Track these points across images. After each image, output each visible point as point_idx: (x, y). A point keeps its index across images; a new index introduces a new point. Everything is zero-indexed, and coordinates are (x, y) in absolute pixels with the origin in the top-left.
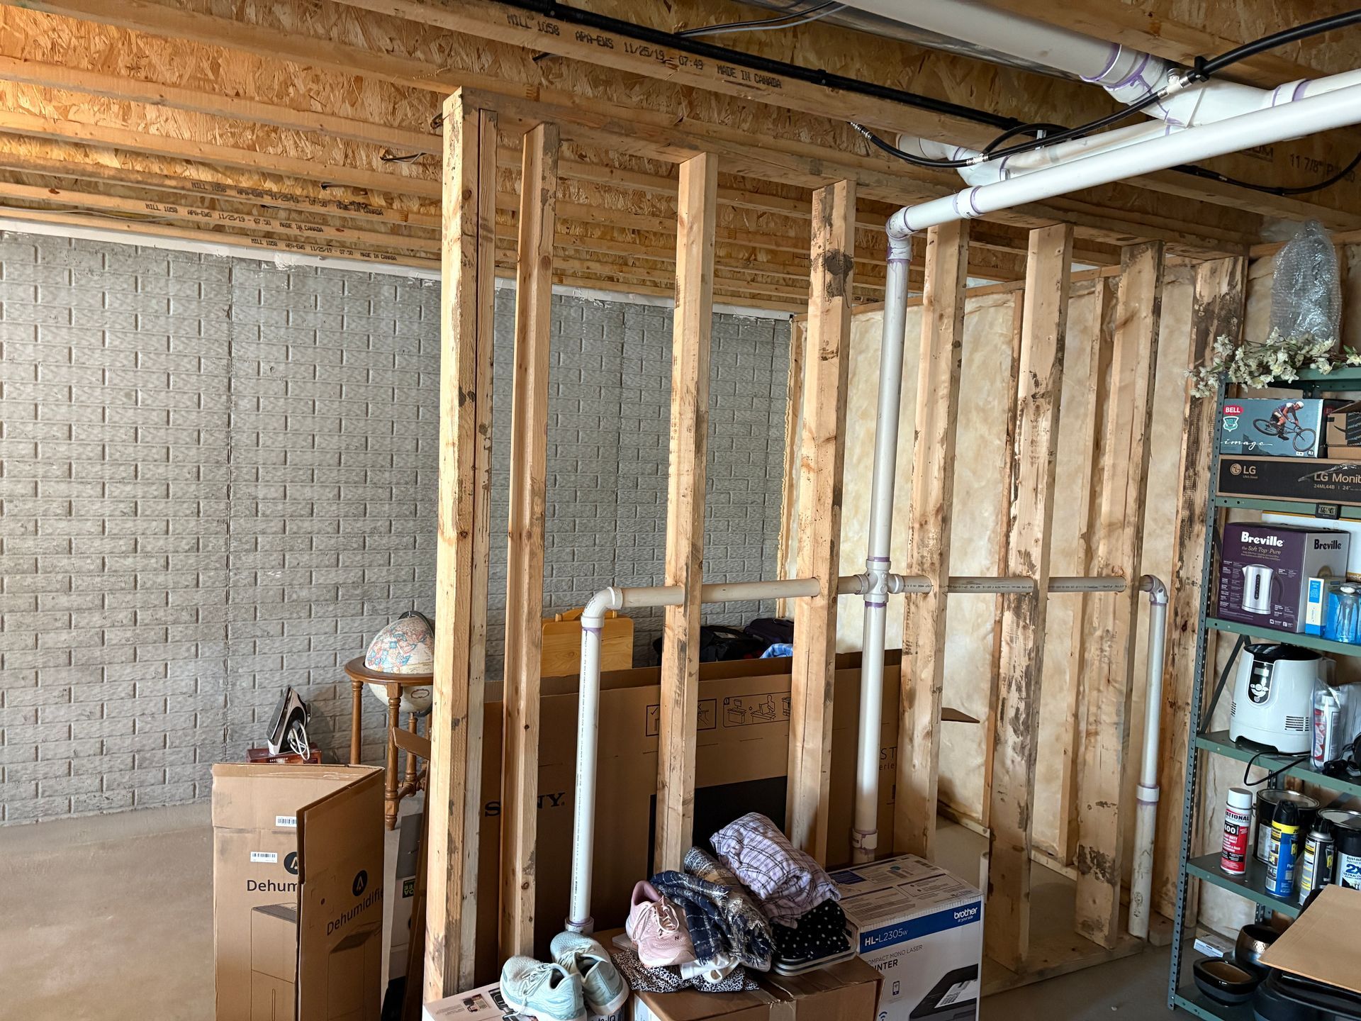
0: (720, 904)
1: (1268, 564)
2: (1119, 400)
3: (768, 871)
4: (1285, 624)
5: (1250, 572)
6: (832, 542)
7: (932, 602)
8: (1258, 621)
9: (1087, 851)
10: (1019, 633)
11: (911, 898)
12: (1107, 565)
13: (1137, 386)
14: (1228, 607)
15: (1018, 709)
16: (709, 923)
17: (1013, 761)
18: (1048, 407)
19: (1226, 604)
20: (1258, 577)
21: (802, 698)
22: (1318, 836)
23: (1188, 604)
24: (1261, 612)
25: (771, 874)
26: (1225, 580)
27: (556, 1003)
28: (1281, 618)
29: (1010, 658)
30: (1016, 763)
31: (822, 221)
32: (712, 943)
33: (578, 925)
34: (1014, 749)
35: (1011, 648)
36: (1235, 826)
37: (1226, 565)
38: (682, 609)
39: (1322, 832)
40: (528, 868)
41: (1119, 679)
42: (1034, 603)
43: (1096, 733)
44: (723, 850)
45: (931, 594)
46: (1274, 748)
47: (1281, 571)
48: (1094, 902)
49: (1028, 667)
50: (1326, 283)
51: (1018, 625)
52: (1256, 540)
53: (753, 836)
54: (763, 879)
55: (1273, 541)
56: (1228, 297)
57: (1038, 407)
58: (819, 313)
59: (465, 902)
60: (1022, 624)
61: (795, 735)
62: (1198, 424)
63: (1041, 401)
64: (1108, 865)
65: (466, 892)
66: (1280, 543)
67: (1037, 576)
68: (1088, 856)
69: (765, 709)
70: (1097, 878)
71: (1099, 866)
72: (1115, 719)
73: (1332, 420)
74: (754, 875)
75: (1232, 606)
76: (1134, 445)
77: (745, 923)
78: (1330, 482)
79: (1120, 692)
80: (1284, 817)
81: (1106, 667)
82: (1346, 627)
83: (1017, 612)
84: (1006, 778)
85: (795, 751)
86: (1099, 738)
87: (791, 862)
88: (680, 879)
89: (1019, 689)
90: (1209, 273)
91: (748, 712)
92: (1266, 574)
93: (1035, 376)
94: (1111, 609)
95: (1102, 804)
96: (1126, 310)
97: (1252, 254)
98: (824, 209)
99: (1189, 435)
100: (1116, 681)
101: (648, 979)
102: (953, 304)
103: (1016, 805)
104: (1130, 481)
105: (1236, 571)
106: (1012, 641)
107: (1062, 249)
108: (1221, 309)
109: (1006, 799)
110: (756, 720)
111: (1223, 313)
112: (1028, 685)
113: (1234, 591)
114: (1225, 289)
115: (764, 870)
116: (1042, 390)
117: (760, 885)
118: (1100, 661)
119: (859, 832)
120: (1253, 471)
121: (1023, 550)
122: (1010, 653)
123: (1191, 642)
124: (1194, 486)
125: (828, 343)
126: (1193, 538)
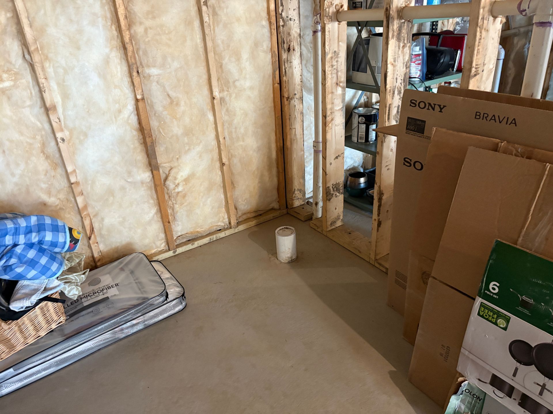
23: (289, 34)
51: (399, 47)
60: (402, 45)
68: (332, 190)
95: (337, 158)
123: (293, 58)
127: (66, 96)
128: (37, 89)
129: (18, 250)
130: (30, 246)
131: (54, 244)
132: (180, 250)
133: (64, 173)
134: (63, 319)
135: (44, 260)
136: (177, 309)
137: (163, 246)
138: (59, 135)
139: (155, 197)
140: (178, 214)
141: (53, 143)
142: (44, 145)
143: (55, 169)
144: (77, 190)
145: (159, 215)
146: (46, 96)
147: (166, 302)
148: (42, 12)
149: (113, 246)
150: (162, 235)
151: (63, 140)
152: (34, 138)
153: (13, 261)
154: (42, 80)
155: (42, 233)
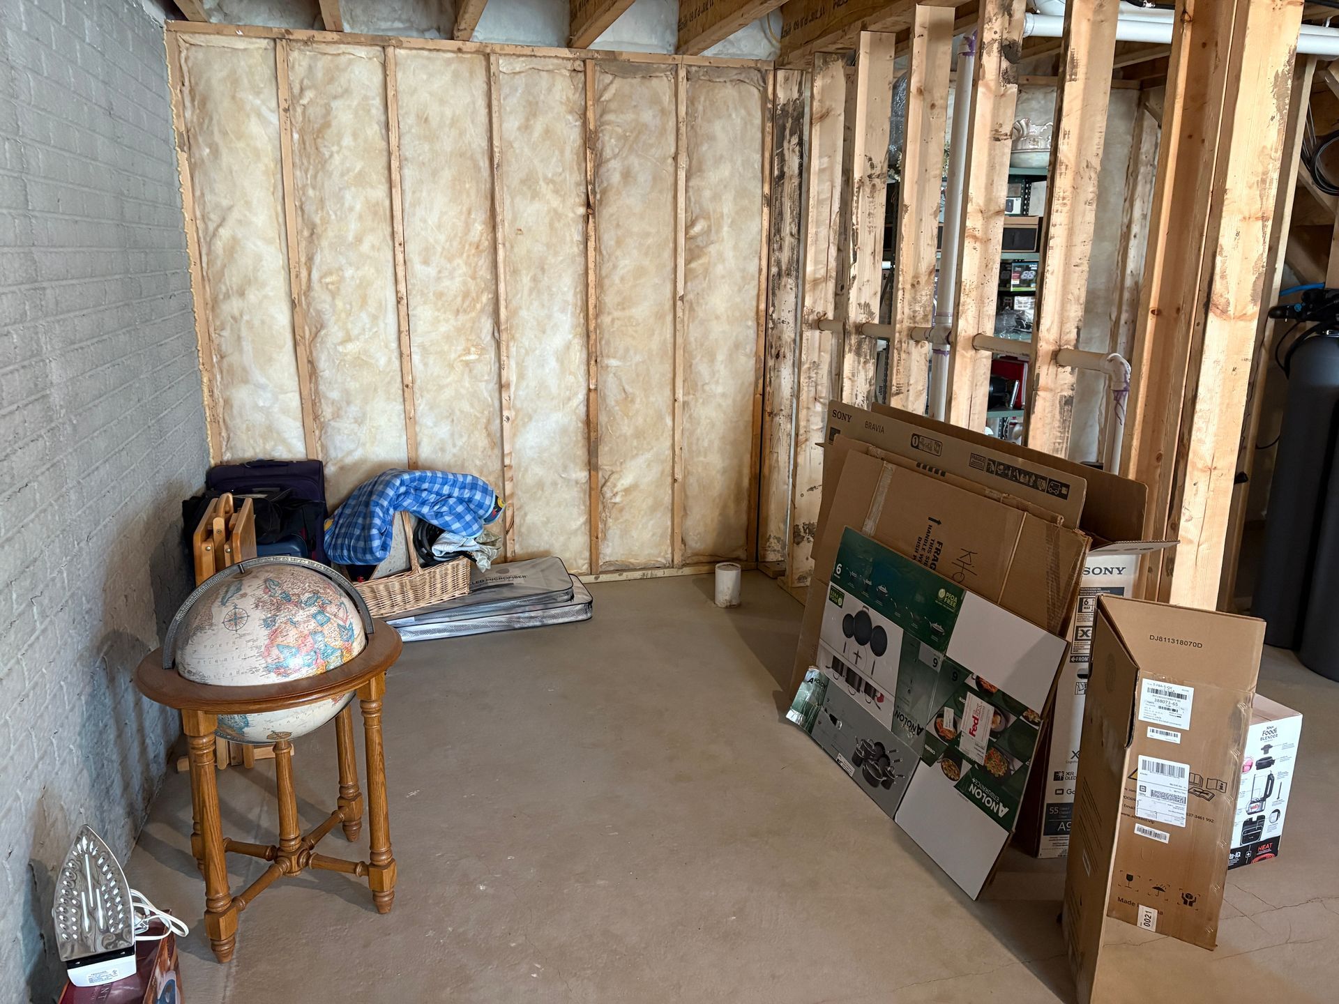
9: (801, 527)
10: (860, 368)
23: (780, 338)
29: (852, 389)
31: (999, 9)
35: (852, 381)
51: (859, 363)
56: (798, 102)
58: (992, 96)
60: (862, 360)
62: (781, 200)
63: (877, 181)
68: (802, 530)
76: (833, 217)
83: (858, 352)
90: (783, 80)
93: (870, 159)
95: (811, 489)
106: (853, 376)
108: (794, 110)
111: (795, 114)
114: (795, 95)
116: (877, 171)
121: (863, 302)
122: (852, 386)
123: (782, 366)
124: (781, 248)
125: (1001, 125)
126: (782, 287)
127: (521, 376)
128: (497, 365)
129: (451, 501)
130: (461, 500)
131: (480, 505)
132: (603, 578)
133: (500, 455)
134: (466, 590)
135: (468, 518)
136: (580, 618)
137: (585, 568)
138: (506, 413)
139: (588, 503)
140: (610, 531)
141: (498, 421)
142: (489, 422)
143: (493, 449)
144: (508, 474)
145: (588, 528)
146: (504, 373)
147: (569, 603)
148: (519, 296)
149: (530, 551)
150: (587, 554)
151: (508, 419)
152: (483, 413)
153: (445, 509)
154: (504, 358)
155: (474, 491)
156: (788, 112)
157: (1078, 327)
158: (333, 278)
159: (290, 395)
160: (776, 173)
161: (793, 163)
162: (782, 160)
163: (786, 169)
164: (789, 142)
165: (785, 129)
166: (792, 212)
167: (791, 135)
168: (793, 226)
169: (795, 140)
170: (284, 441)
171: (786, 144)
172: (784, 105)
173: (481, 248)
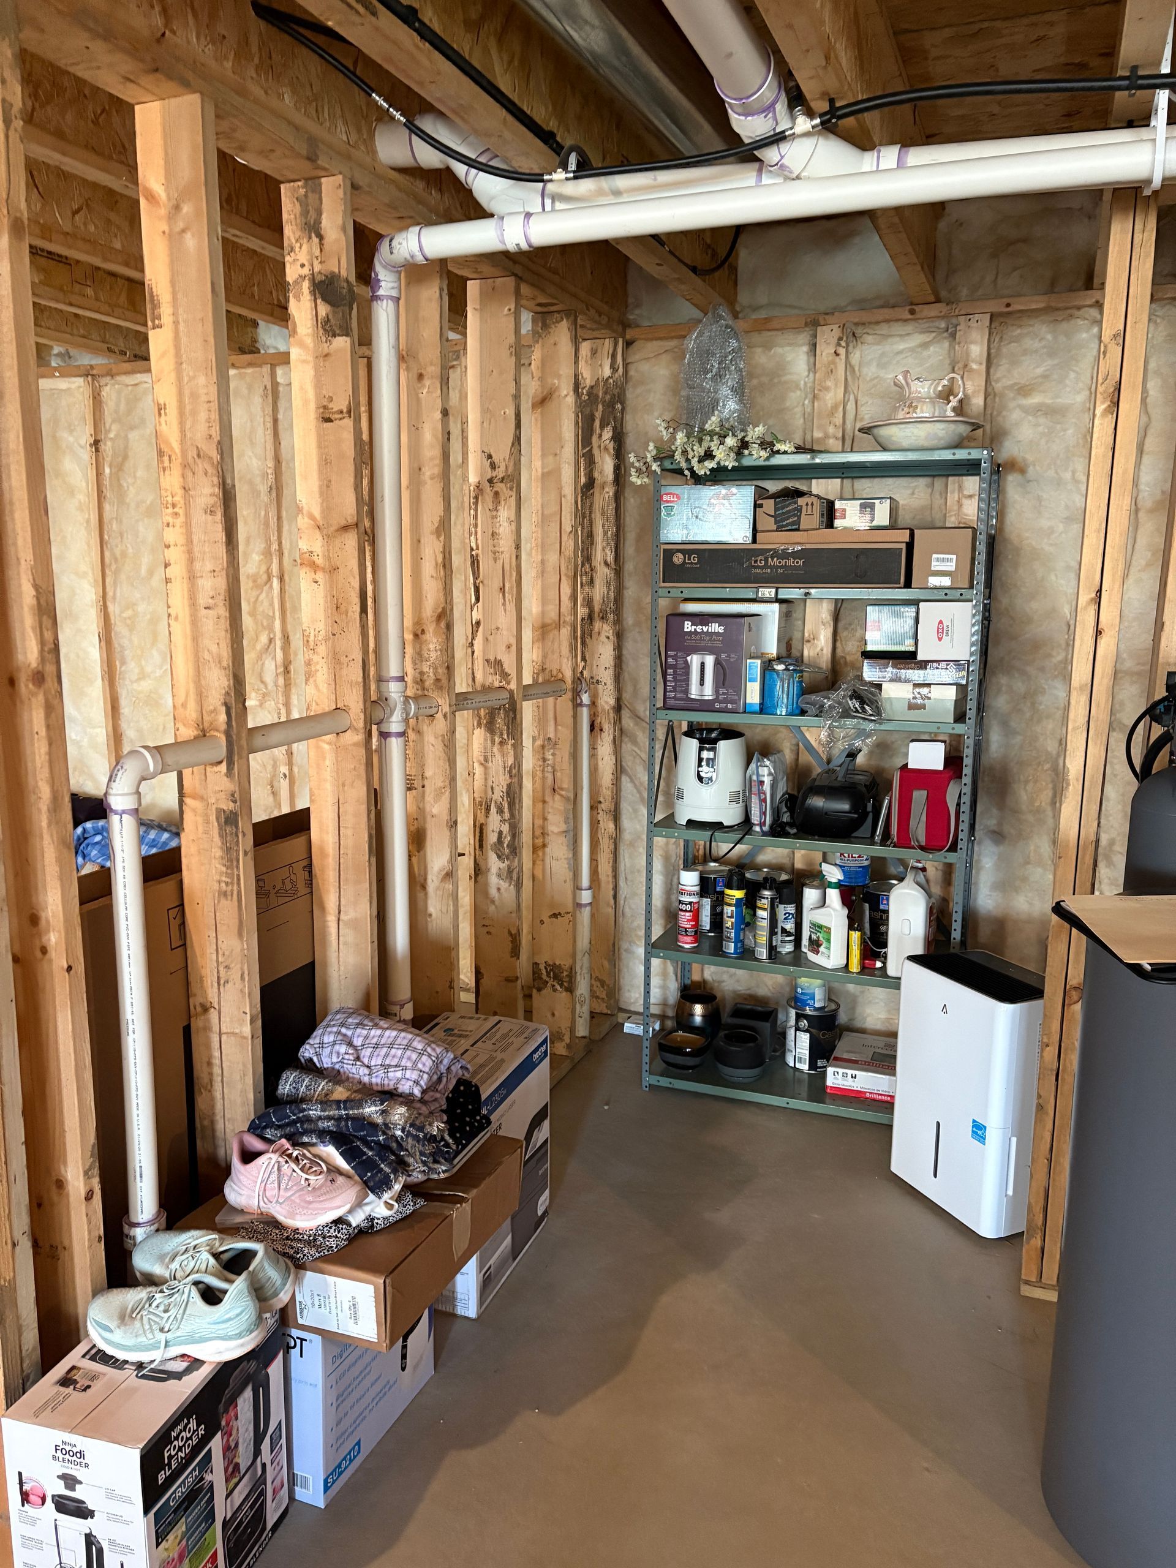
0: (379, 1120)
1: (710, 651)
2: (542, 489)
3: (415, 1063)
4: (730, 706)
5: (695, 660)
6: (364, 661)
7: (440, 724)
8: (704, 706)
9: (542, 967)
10: (495, 749)
11: (494, 1055)
12: (543, 670)
13: (563, 472)
14: (675, 698)
15: (500, 833)
16: (371, 1149)
17: (499, 889)
18: (511, 493)
19: (673, 694)
20: (703, 665)
21: (331, 862)
22: (767, 893)
23: (594, 703)
24: (706, 698)
25: (420, 1066)
26: (670, 671)
27: (230, 1319)
28: (726, 701)
29: (486, 779)
30: (502, 890)
31: (303, 229)
32: (387, 1170)
33: (151, 1223)
34: (499, 876)
35: (486, 768)
36: (690, 903)
37: (671, 656)
38: (223, 767)
39: (770, 889)
40: (90, 1169)
41: (565, 786)
42: (511, 715)
43: (544, 846)
44: (326, 1061)
45: (439, 716)
46: (721, 823)
47: (723, 656)
48: (553, 1015)
49: (509, 786)
50: (741, 370)
51: (493, 743)
52: (699, 629)
53: (365, 1032)
54: (413, 1075)
55: (715, 628)
56: (611, 381)
57: (497, 494)
58: (310, 358)
59: (18, 1249)
60: (497, 739)
61: (323, 908)
62: (590, 516)
63: (500, 487)
64: (565, 973)
65: (18, 1235)
66: (721, 630)
67: (513, 686)
68: (544, 972)
69: (289, 886)
70: (555, 990)
71: (557, 977)
72: (564, 827)
73: (761, 506)
74: (399, 1074)
75: (679, 695)
76: (565, 538)
77: (421, 1129)
78: (766, 566)
79: (567, 799)
80: (735, 884)
81: (550, 776)
82: (785, 700)
83: (490, 727)
84: (492, 908)
85: (324, 928)
86: (547, 850)
87: (433, 1046)
88: (304, 1110)
89: (500, 811)
90: (589, 354)
91: (272, 895)
92: (710, 660)
93: (490, 457)
94: (551, 715)
95: (555, 916)
96: (542, 386)
97: (628, 337)
98: (305, 213)
99: (583, 528)
100: (562, 789)
101: (311, 1242)
102: (438, 361)
103: (506, 934)
104: (563, 578)
105: (681, 661)
107: (513, 307)
108: (605, 393)
109: (492, 930)
110: (282, 900)
111: (608, 397)
112: (511, 805)
113: (680, 681)
114: (607, 372)
115: (409, 1064)
116: (500, 473)
117: (411, 1083)
118: (543, 771)
119: (394, 1004)
120: (694, 559)
121: (492, 659)
122: (485, 774)
123: (599, 741)
124: (592, 582)
125: (331, 399)
126: (594, 636)
156: (597, 396)
157: (226, 704)
158: (129, 613)
159: (98, 730)
160: (583, 480)
161: (606, 466)
162: (590, 462)
163: (596, 475)
164: (600, 436)
165: (594, 420)
166: (605, 533)
167: (602, 427)
168: (608, 552)
169: (608, 434)
170: (92, 777)
171: (595, 439)
172: (592, 387)
173: (259, 581)
